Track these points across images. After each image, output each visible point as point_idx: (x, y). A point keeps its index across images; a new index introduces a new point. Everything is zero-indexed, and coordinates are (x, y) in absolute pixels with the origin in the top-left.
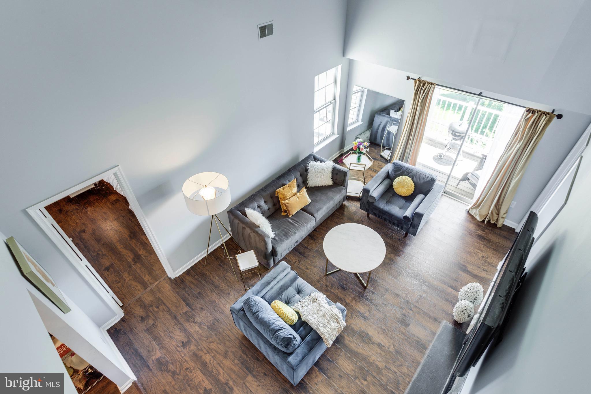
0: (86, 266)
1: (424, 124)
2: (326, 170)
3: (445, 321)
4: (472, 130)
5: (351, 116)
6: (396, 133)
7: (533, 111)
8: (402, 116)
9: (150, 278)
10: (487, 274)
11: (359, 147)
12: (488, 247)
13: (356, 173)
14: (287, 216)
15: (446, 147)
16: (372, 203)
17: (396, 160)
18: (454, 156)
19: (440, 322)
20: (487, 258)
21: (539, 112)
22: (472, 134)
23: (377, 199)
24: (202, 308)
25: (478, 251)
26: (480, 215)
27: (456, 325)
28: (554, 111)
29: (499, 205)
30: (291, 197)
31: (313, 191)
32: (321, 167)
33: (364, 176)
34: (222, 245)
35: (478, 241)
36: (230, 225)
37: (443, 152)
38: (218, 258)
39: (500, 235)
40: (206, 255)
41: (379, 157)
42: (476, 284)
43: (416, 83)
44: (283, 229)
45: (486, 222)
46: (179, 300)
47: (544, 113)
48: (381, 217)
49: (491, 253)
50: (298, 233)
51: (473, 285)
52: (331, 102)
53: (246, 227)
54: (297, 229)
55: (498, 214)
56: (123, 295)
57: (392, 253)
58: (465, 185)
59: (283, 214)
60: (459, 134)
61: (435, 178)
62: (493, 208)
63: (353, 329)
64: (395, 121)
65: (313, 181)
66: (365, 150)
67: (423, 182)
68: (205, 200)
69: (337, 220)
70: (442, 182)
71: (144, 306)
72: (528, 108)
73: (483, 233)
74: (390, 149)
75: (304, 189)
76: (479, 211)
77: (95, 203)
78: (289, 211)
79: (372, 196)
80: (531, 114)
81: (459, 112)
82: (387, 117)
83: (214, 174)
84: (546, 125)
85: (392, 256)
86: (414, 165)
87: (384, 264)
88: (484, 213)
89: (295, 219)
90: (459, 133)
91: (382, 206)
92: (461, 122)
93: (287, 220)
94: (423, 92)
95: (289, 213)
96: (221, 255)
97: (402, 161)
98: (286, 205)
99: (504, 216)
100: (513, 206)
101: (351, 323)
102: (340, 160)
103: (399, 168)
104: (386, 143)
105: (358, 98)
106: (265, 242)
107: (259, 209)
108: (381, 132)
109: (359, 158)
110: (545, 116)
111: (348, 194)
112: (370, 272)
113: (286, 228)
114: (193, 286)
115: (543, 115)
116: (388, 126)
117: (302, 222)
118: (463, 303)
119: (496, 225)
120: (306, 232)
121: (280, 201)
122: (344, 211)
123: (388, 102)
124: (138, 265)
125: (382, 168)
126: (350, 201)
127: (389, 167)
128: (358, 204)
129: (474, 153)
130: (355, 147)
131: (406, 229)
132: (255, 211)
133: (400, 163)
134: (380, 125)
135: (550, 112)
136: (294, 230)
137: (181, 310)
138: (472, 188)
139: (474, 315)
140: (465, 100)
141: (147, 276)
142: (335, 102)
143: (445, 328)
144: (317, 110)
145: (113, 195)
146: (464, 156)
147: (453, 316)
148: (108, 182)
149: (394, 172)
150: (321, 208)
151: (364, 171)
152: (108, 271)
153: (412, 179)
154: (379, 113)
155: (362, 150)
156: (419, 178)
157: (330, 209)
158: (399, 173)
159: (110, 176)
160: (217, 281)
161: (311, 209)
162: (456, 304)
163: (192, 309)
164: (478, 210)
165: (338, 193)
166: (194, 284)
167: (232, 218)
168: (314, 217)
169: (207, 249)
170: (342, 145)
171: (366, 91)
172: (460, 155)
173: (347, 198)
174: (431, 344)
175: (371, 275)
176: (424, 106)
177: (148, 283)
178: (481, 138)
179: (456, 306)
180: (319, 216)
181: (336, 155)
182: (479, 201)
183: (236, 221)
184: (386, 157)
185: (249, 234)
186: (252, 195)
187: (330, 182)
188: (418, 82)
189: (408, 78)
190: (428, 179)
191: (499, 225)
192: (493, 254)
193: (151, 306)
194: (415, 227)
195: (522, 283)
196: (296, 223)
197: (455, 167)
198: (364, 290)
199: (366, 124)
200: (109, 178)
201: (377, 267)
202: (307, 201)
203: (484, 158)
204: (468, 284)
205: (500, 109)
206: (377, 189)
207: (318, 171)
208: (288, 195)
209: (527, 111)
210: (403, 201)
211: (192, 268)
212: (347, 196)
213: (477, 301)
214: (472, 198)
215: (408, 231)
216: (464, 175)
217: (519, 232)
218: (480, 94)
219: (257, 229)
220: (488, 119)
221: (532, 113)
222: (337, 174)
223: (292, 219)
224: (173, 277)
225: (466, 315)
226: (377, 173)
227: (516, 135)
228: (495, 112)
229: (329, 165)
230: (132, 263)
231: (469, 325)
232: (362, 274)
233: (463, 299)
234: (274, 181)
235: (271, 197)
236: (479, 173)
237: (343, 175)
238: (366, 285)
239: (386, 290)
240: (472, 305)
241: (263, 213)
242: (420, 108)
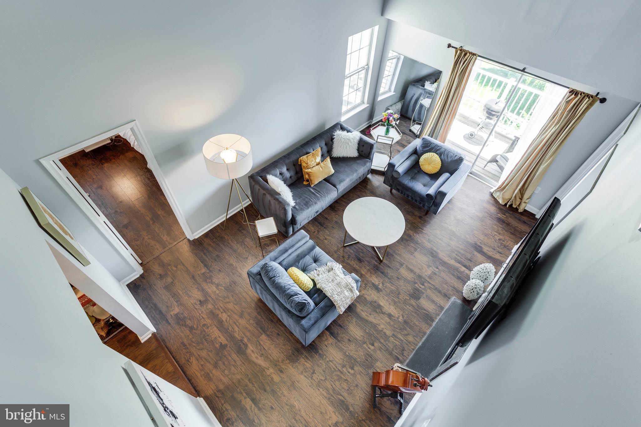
0: (104, 222)
1: (460, 96)
2: (352, 141)
3: (454, 297)
4: (508, 109)
5: (383, 85)
6: (429, 106)
7: (577, 92)
8: (437, 89)
9: (168, 239)
10: (500, 256)
11: (388, 119)
12: (506, 231)
13: (382, 147)
14: (309, 185)
15: (478, 125)
16: (396, 178)
17: (425, 136)
18: (485, 136)
19: (449, 298)
20: (504, 241)
21: (583, 94)
22: (508, 114)
23: (402, 175)
24: (220, 270)
25: (496, 234)
26: (503, 198)
27: (465, 302)
28: (598, 93)
29: (523, 190)
30: (314, 167)
31: (337, 161)
32: (348, 137)
33: (391, 149)
34: (242, 210)
35: (498, 224)
36: (251, 191)
37: (475, 130)
38: (237, 223)
39: (519, 220)
40: (225, 219)
41: (408, 132)
42: (489, 265)
43: (456, 53)
44: (304, 198)
45: (508, 206)
46: (197, 261)
47: (588, 96)
48: (403, 193)
49: (508, 236)
50: (319, 203)
51: (486, 266)
52: (363, 68)
53: (267, 194)
54: (318, 199)
55: (521, 199)
56: (142, 252)
57: (411, 230)
58: (493, 167)
59: (305, 183)
60: (494, 113)
61: (463, 157)
62: (517, 193)
63: (365, 298)
64: (430, 94)
65: (338, 152)
66: (394, 122)
67: (451, 161)
68: (225, 163)
69: (359, 193)
70: (470, 162)
71: (163, 265)
72: (572, 88)
73: (503, 217)
74: (420, 124)
75: (328, 159)
76: (503, 195)
77: (112, 159)
78: (311, 180)
79: (396, 171)
80: (573, 96)
81: (498, 90)
82: (422, 89)
83: (237, 137)
84: (587, 109)
85: (411, 233)
86: (444, 143)
87: (402, 239)
88: (508, 196)
89: (317, 189)
90: (494, 111)
91: (407, 182)
92: (498, 100)
93: (309, 189)
94: (463, 64)
95: (311, 182)
96: (240, 220)
97: (432, 137)
98: (308, 174)
99: (527, 201)
100: (536, 192)
101: (365, 293)
102: (368, 131)
103: (428, 144)
104: (417, 117)
105: (393, 66)
106: (285, 211)
107: (281, 177)
108: (414, 104)
109: (388, 131)
110: (587, 99)
111: (372, 167)
112: (387, 246)
113: (307, 198)
114: (211, 249)
115: (586, 97)
116: (421, 98)
117: (324, 192)
118: (474, 282)
119: (518, 209)
120: (327, 202)
121: (304, 170)
122: (367, 184)
123: (425, 72)
124: (157, 224)
125: (410, 143)
126: (374, 175)
127: (417, 143)
128: (382, 179)
129: (507, 134)
130: (385, 118)
131: (428, 207)
132: (277, 178)
133: (429, 138)
134: (413, 96)
135: (594, 94)
136: (315, 200)
137: (199, 271)
138: (500, 170)
139: (482, 294)
140: (506, 75)
141: (166, 236)
142: (368, 67)
143: (454, 303)
144: (348, 76)
145: (131, 152)
146: (495, 137)
147: (462, 293)
148: (125, 138)
149: (422, 148)
150: (344, 180)
151: (391, 145)
152: (126, 228)
153: (440, 156)
154: (413, 84)
155: (391, 122)
156: (447, 156)
157: (353, 181)
158: (427, 150)
159: (127, 132)
160: (235, 245)
161: (334, 180)
162: (467, 282)
163: (210, 271)
164: (502, 193)
165: (362, 165)
166: (212, 247)
167: (253, 183)
168: (336, 188)
169: (226, 213)
170: (371, 116)
171: (402, 57)
172: (492, 135)
173: (371, 172)
174: (438, 318)
175: (388, 249)
176: (462, 81)
177: (167, 243)
178: (516, 119)
179: (467, 284)
180: (342, 187)
181: (364, 126)
182: (504, 185)
183: (257, 187)
184: (415, 132)
185: (270, 201)
186: (274, 162)
187: (355, 154)
188: (459, 51)
189: (449, 46)
190: (456, 158)
191: (521, 210)
192: (509, 237)
193: (170, 265)
194: (437, 205)
195: (534, 267)
196: (317, 193)
197: (485, 147)
198: (380, 264)
199: (399, 95)
201: (395, 243)
202: (330, 171)
203: (515, 142)
204: (482, 264)
205: (541, 88)
206: (402, 164)
207: (344, 141)
208: (311, 164)
209: (570, 92)
210: (427, 179)
211: (211, 231)
212: (372, 169)
213: (488, 281)
214: (497, 181)
215: (429, 209)
216: (494, 156)
217: (538, 218)
218: (523, 70)
219: (277, 197)
220: (527, 100)
221: (575, 95)
222: (363, 146)
223: (313, 189)
224: (191, 239)
225: (476, 293)
226: (404, 148)
227: (553, 118)
228: (535, 91)
229: (356, 135)
230: (151, 223)
231: (476, 303)
232: (379, 248)
233: (474, 279)
234: (297, 149)
235: (294, 165)
236: (508, 155)
237: (370, 147)
238: (382, 259)
239: (401, 265)
240: (483, 284)
241: (285, 181)
242: (458, 81)
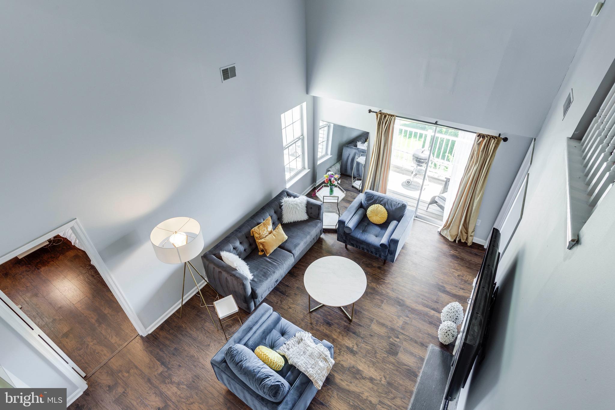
0: (39, 335)
1: (389, 154)
2: (300, 205)
3: (431, 345)
4: (433, 156)
5: (320, 150)
6: (365, 163)
7: (483, 135)
8: (368, 147)
9: (118, 340)
10: (464, 292)
11: (330, 180)
12: (462, 266)
13: (330, 206)
14: (265, 255)
15: (412, 173)
16: (349, 234)
17: (367, 190)
18: (420, 181)
19: (427, 347)
20: (463, 276)
21: (488, 136)
22: (434, 159)
23: (353, 229)
24: (180, 366)
25: (454, 271)
26: (451, 235)
27: (443, 348)
28: (500, 134)
29: (467, 224)
30: (266, 236)
31: (288, 227)
32: (295, 202)
33: (338, 207)
34: (198, 293)
35: (453, 260)
36: (205, 271)
37: (410, 178)
38: (194, 308)
39: (471, 253)
40: (180, 305)
41: (351, 188)
42: (455, 303)
43: (377, 116)
44: (262, 269)
45: (457, 242)
46: (152, 360)
47: (492, 137)
48: (358, 247)
49: (465, 271)
50: (277, 272)
51: (453, 305)
52: (299, 138)
53: (222, 271)
54: (276, 268)
55: (467, 233)
56: (86, 363)
57: (373, 282)
58: (434, 208)
59: (260, 253)
60: (422, 161)
61: (406, 204)
62: (462, 228)
63: (342, 365)
64: (363, 153)
65: (288, 218)
66: (336, 182)
67: (395, 209)
68: (175, 247)
69: (315, 255)
70: (413, 206)
71: (112, 373)
72: (479, 133)
73: (456, 253)
74: (360, 180)
75: (280, 226)
76: (450, 232)
77: (50, 262)
78: (266, 250)
79: (347, 227)
80: (481, 139)
81: (421, 139)
82: (355, 149)
83: (186, 219)
84: (496, 148)
85: (374, 285)
86: (385, 193)
87: (366, 294)
88: (454, 233)
89: (273, 257)
90: (422, 159)
91: (359, 235)
92: (423, 150)
93: (265, 259)
94: (385, 124)
95: (266, 252)
96: (197, 304)
97: (373, 190)
98: (262, 244)
99: (472, 234)
100: (478, 224)
101: (340, 360)
102: (314, 193)
103: (371, 197)
104: (356, 174)
105: (326, 133)
106: (244, 286)
107: (235, 251)
108: (351, 163)
109: (332, 191)
110: (493, 140)
111: (324, 227)
112: (353, 303)
113: (264, 268)
114: (168, 342)
115: (492, 138)
116: (356, 157)
117: (280, 260)
118: (446, 325)
119: (467, 243)
120: (285, 270)
121: (257, 240)
122: (322, 244)
123: (354, 135)
124: (103, 326)
125: (355, 198)
126: (327, 234)
127: (361, 197)
128: (335, 236)
129: (438, 177)
130: (327, 180)
131: (384, 256)
132: (231, 254)
133: (371, 192)
134: (349, 156)
135: (497, 136)
136: (273, 269)
137: (156, 371)
138: (441, 210)
139: (457, 335)
140: (424, 129)
141: (114, 337)
142: (303, 137)
143: (432, 352)
144: (286, 147)
145: (72, 251)
146: (430, 181)
147: (438, 338)
148: (65, 237)
149: (366, 202)
150: (299, 244)
151: (338, 203)
152: (67, 337)
153: (385, 206)
154: (346, 145)
155: (333, 182)
156: (391, 205)
157: (307, 244)
158: (371, 203)
159: (67, 231)
160: (194, 333)
161: (289, 246)
162: (440, 326)
163: (169, 369)
164: (448, 231)
165: (314, 227)
166: (169, 340)
167: (207, 263)
168: (292, 253)
169: (181, 300)
170: (314, 179)
171: (332, 125)
172: (426, 180)
173: (323, 232)
174: (421, 371)
175: (355, 307)
176: (388, 136)
177: (116, 345)
178: (443, 163)
179: (440, 327)
180: (298, 252)
181: (309, 189)
182: (449, 222)
183: (212, 266)
184: (358, 187)
185: (226, 278)
186: (227, 237)
187: (305, 217)
188: (379, 115)
189: (370, 111)
190: (399, 206)
191: (469, 244)
192: (467, 271)
193: (120, 371)
194: (393, 253)
195: (495, 298)
196: (274, 262)
197: (422, 191)
198: (350, 324)
199: (335, 157)
200: (66, 233)
201: (360, 298)
202: (284, 237)
203: (447, 182)
204: (448, 304)
205: (456, 136)
206: (351, 219)
207: (292, 207)
208: (264, 234)
209: (478, 136)
210: (378, 229)
211: (167, 322)
212: (324, 229)
213: (459, 321)
214: (442, 220)
215: (386, 258)
216: (432, 198)
217: (486, 248)
218: (436, 123)
219: (234, 272)
220: (447, 145)
221: (483, 138)
222: (311, 208)
223: (270, 258)
224: (144, 335)
225: (451, 335)
226: (350, 204)
227: (472, 158)
228: (452, 138)
229: (303, 199)
230: (97, 325)
231: (454, 346)
232: (345, 307)
233: (446, 321)
234: (248, 221)
235: (247, 237)
236: (444, 195)
237: (318, 209)
238: (351, 318)
239: (372, 320)
240: (455, 325)
241: (240, 255)
242: (384, 138)
